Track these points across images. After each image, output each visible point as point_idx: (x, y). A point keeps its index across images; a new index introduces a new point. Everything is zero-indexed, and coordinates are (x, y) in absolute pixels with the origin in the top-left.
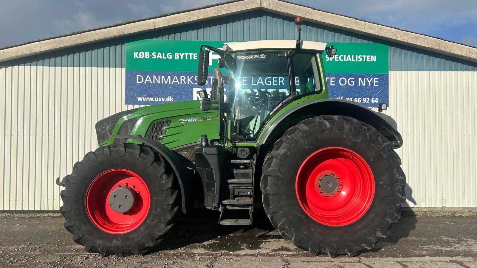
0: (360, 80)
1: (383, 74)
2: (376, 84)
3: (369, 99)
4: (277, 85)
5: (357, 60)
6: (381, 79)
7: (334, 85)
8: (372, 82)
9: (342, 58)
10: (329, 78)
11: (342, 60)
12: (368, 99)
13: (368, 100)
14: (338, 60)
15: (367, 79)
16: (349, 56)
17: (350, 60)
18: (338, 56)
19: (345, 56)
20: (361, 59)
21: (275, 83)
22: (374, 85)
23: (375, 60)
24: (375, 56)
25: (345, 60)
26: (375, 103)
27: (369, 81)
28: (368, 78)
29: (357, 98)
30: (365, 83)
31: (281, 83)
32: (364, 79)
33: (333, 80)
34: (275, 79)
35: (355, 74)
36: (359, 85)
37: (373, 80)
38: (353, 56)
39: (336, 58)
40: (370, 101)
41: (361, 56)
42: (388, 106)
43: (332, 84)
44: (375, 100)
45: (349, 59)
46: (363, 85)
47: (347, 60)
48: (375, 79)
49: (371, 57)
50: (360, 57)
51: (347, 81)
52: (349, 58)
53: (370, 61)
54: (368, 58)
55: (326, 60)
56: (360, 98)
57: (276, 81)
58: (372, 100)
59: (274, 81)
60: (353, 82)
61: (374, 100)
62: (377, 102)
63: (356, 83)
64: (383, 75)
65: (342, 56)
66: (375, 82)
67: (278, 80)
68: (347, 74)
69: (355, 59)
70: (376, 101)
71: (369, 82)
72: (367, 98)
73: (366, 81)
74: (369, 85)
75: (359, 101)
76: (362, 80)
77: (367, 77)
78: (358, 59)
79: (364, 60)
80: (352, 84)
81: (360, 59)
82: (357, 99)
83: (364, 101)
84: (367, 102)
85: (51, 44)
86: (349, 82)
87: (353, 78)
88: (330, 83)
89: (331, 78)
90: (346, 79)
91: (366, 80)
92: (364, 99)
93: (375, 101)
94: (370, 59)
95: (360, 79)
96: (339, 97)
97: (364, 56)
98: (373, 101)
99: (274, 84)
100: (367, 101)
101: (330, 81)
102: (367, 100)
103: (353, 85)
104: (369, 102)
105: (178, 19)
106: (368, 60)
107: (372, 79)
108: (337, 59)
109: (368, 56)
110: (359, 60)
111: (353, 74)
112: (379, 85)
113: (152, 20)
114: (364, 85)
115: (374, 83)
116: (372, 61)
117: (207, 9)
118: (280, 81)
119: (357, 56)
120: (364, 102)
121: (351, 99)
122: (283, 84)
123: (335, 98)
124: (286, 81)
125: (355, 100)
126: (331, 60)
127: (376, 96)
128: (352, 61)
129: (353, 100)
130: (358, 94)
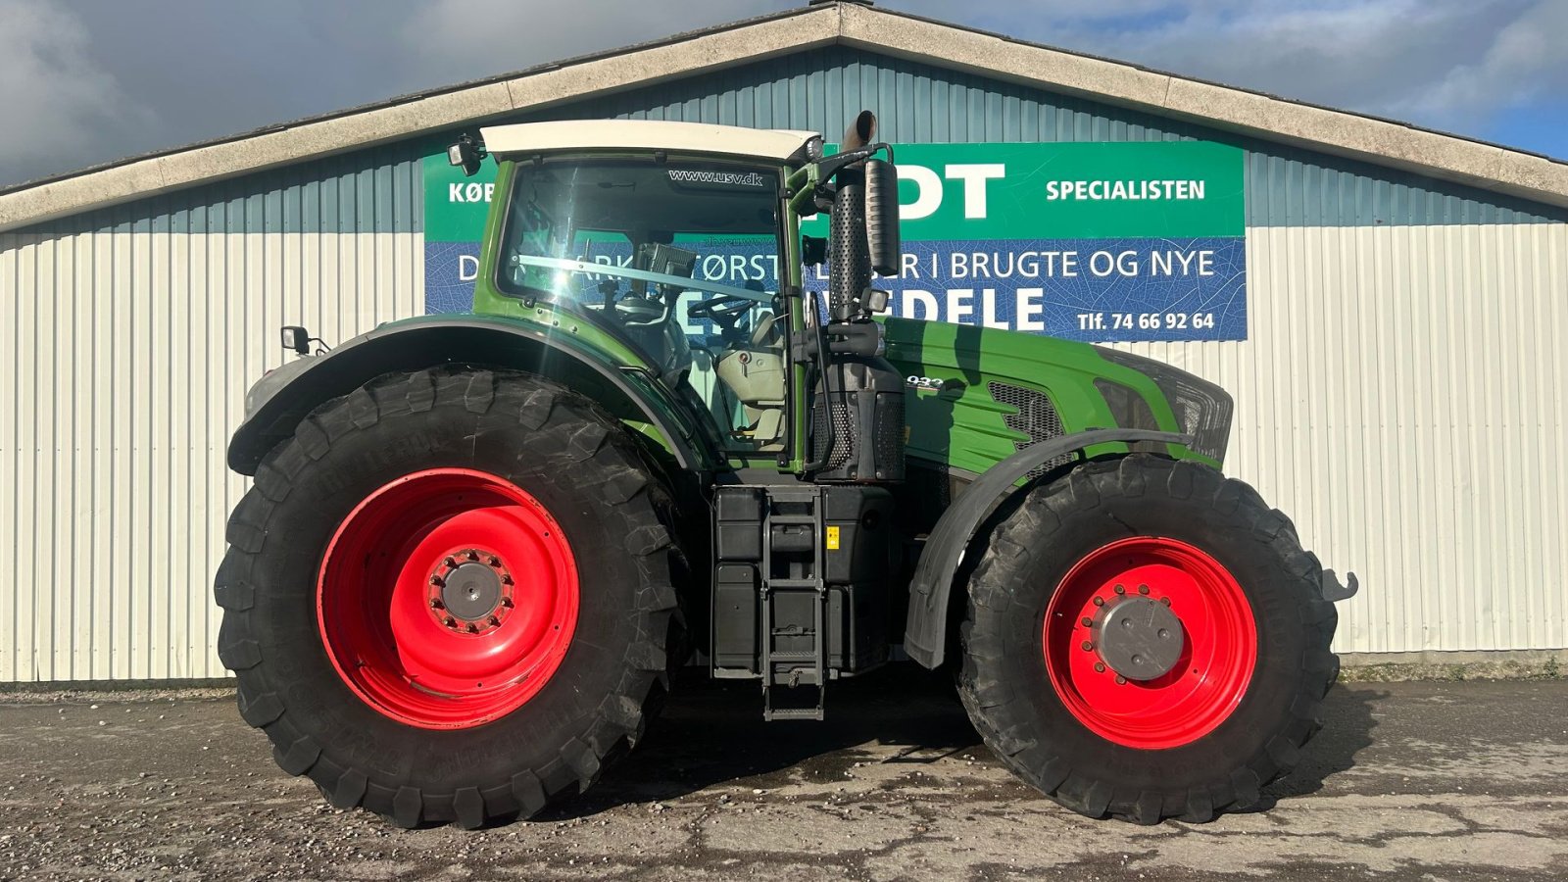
0: (1157, 259)
1: (1225, 239)
2: (1206, 269)
3: (1184, 316)
5: (1144, 196)
6: (1220, 254)
7: (1075, 274)
9: (1099, 190)
10: (1058, 253)
11: (1100, 197)
12: (1181, 318)
13: (1183, 321)
14: (1085, 197)
15: (1177, 253)
16: (1119, 184)
17: (1124, 197)
18: (1084, 183)
19: (1107, 184)
20: (1158, 193)
22: (1199, 271)
23: (1201, 195)
24: (1202, 183)
25: (1107, 196)
26: (1205, 328)
27: (1185, 259)
28: (1181, 252)
29: (1146, 315)
30: (1173, 267)
31: (909, 271)
32: (1169, 253)
33: (1070, 258)
35: (1139, 240)
36: (1154, 273)
37: (1197, 256)
38: (1131, 184)
39: (1079, 190)
40: (1189, 322)
41: (1158, 182)
42: (1246, 339)
43: (1068, 271)
44: (1203, 318)
45: (1119, 193)
46: (1164, 274)
47: (1114, 197)
48: (1202, 253)
49: (1188, 186)
50: (1156, 186)
51: (1116, 263)
52: (1119, 191)
53: (1185, 197)
54: (1179, 190)
55: (1049, 198)
56: (1157, 315)
58: (1195, 321)
60: (1135, 264)
61: (1200, 320)
62: (1211, 325)
63: (1145, 269)
64: (1228, 240)
65: (1099, 183)
66: (1202, 263)
68: (1114, 242)
69: (1138, 191)
70: (1207, 321)
71: (1185, 263)
72: (1179, 315)
73: (1176, 261)
74: (1185, 273)
75: (1155, 324)
76: (1161, 257)
77: (1177, 249)
78: (1149, 192)
79: (1168, 195)
80: (1130, 269)
81: (1154, 194)
82: (1148, 318)
83: (1170, 324)
84: (1180, 326)
85: (194, 163)
86: (1122, 264)
87: (1135, 253)
88: (1062, 268)
89: (1065, 254)
90: (1113, 256)
91: (1175, 258)
92: (1171, 318)
93: (1205, 324)
94: (1188, 193)
95: (1155, 254)
96: (1091, 312)
97: (1168, 184)
98: (1198, 323)
100: (1178, 322)
101: (1062, 264)
102: (1179, 320)
103: (1135, 273)
104: (1185, 327)
105: (585, 78)
106: (1179, 196)
107: (1193, 253)
108: (1082, 194)
109: (1179, 183)
110: (1152, 197)
111: (1134, 240)
112: (1215, 274)
113: (504, 83)
114: (1168, 272)
115: (1198, 267)
116: (1192, 196)
117: (673, 45)
119: (1144, 183)
120: (1168, 327)
121: (1129, 317)
122: (917, 276)
123: (1079, 316)
124: (924, 266)
125: (1141, 321)
126: (1064, 197)
127: (1208, 306)
128: (1128, 200)
129: (1135, 320)
130: (1150, 303)
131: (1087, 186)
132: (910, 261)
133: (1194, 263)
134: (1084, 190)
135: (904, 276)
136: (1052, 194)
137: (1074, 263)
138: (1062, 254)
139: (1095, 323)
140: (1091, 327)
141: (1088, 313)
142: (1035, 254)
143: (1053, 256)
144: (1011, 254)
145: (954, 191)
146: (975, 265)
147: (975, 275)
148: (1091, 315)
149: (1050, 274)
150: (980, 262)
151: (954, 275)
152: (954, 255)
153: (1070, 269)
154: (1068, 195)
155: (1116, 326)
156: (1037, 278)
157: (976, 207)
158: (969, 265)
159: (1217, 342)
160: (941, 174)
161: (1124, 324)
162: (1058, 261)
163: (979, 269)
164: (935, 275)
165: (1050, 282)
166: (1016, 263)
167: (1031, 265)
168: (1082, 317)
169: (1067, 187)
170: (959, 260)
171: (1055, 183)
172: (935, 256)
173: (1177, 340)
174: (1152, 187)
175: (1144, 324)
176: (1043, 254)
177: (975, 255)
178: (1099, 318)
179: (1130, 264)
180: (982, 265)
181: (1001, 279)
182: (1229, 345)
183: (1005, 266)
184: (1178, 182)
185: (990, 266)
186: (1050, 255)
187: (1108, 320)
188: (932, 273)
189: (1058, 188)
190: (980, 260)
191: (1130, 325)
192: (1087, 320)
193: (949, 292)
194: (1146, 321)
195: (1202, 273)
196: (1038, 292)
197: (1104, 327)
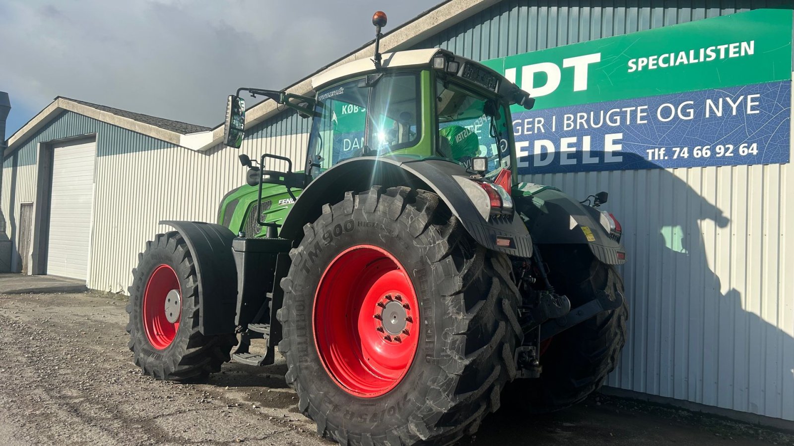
0: (710, 105)
1: (772, 83)
2: (753, 108)
3: (731, 147)
4: (531, 133)
5: (702, 59)
6: (767, 96)
7: (646, 122)
8: (742, 107)
9: (666, 60)
10: (634, 108)
11: (667, 65)
12: (728, 148)
13: (730, 151)
14: (655, 67)
15: (728, 99)
16: (682, 54)
17: (686, 62)
18: (656, 57)
19: (672, 55)
20: (714, 55)
21: (528, 130)
22: (746, 111)
23: (751, 52)
24: (752, 43)
25: (672, 64)
26: (750, 155)
27: (734, 103)
28: (731, 98)
29: (700, 147)
30: (723, 110)
31: (539, 128)
32: (721, 100)
33: (642, 111)
34: (528, 123)
35: (696, 92)
36: (707, 116)
37: (745, 99)
38: (692, 53)
39: (651, 62)
40: (736, 151)
41: (714, 48)
42: (789, 162)
43: (641, 120)
44: (748, 148)
45: (682, 61)
46: (716, 116)
47: (677, 64)
48: (749, 97)
49: (739, 47)
50: (712, 51)
51: (676, 111)
52: (682, 58)
53: (737, 55)
54: (732, 50)
55: (630, 71)
56: (709, 147)
57: (530, 126)
58: (741, 150)
59: (526, 126)
60: (692, 111)
61: (746, 150)
62: (755, 152)
63: (700, 112)
64: (774, 84)
65: (667, 55)
66: (749, 104)
67: (533, 123)
69: (697, 56)
70: (752, 150)
71: (734, 106)
72: (727, 146)
73: (726, 106)
74: (734, 113)
75: (706, 154)
76: (714, 103)
77: (728, 96)
78: (706, 56)
79: (722, 56)
80: (688, 115)
81: (710, 56)
82: (701, 150)
83: (719, 153)
84: (727, 154)
85: (262, 109)
86: (681, 111)
87: (692, 102)
88: (636, 118)
89: (639, 108)
90: (674, 106)
91: (725, 103)
92: (720, 149)
93: (750, 151)
94: (739, 52)
95: (709, 102)
96: (657, 147)
97: (722, 48)
98: (743, 151)
99: (526, 133)
100: (725, 152)
101: (637, 115)
102: (727, 150)
103: (692, 117)
104: (732, 155)
105: (383, 45)
106: (731, 55)
107: (742, 97)
108: (653, 65)
109: (732, 46)
110: (708, 59)
111: (692, 93)
112: (761, 112)
113: (354, 54)
114: (719, 114)
115: (746, 108)
116: (743, 54)
117: (419, 20)
118: (536, 125)
119: (702, 51)
120: (718, 155)
121: (686, 149)
122: (543, 131)
123: (648, 151)
124: (548, 125)
125: (695, 152)
126: (640, 69)
127: (753, 137)
128: (689, 64)
129: (690, 152)
130: (703, 139)
131: (657, 59)
132: (539, 122)
133: (744, 104)
134: (655, 62)
135: (536, 132)
136: (631, 68)
137: (645, 114)
138: (637, 109)
139: (659, 155)
140: (656, 158)
141: (654, 148)
142: (618, 110)
143: (631, 111)
144: (602, 112)
145: (568, 75)
146: (579, 121)
147: (578, 128)
148: (657, 150)
149: (628, 123)
150: (582, 119)
151: (565, 129)
152: (566, 116)
153: (642, 118)
154: (643, 67)
155: (675, 157)
156: (618, 126)
157: (580, 83)
158: (575, 121)
159: (761, 166)
160: (560, 64)
161: (682, 155)
162: (634, 114)
163: (581, 124)
164: (554, 130)
165: (628, 127)
166: (605, 118)
167: (615, 118)
168: (650, 151)
169: (643, 62)
170: (569, 119)
171: (634, 60)
172: (554, 117)
173: (725, 165)
174: (708, 52)
175: (697, 154)
176: (624, 109)
177: (579, 115)
178: (662, 152)
179: (688, 111)
180: (583, 121)
181: (595, 129)
182: (773, 168)
183: (598, 120)
184: (730, 45)
185: (588, 121)
186: (629, 109)
187: (670, 153)
188: (552, 128)
189: (636, 63)
190: (582, 117)
191: (686, 155)
192: (653, 154)
193: (562, 140)
194: (699, 152)
195: (749, 112)
196: (619, 136)
197: (666, 158)
